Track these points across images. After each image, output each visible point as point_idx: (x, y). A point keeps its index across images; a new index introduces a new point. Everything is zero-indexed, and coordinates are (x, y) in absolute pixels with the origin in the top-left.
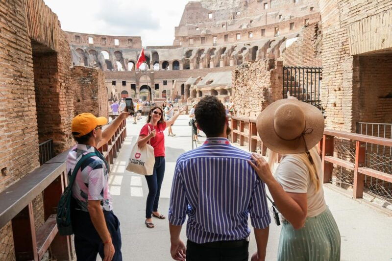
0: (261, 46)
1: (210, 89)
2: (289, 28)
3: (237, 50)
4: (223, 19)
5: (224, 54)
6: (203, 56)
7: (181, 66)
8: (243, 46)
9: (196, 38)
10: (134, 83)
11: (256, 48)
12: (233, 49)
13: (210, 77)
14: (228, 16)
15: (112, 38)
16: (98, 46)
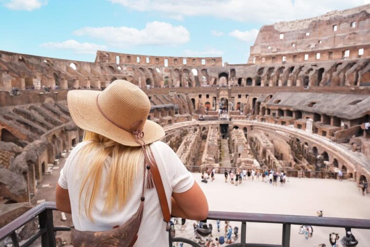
0: (327, 68)
1: (277, 108)
3: (304, 70)
4: (293, 39)
5: (292, 74)
6: (273, 74)
7: (254, 82)
8: (310, 67)
9: (268, 58)
10: (215, 96)
11: (322, 70)
12: (301, 68)
13: (278, 96)
14: (298, 36)
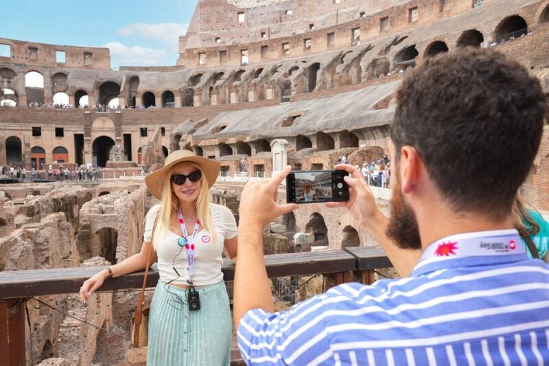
0: (324, 63)
1: (217, 142)
2: (379, 28)
3: (282, 71)
4: (263, 22)
5: (258, 79)
6: (219, 82)
7: (178, 101)
8: (293, 64)
9: (210, 53)
10: (79, 133)
11: (316, 67)
12: (274, 71)
13: (222, 119)
14: (272, 17)
15: (51, 49)
16: (21, 61)
